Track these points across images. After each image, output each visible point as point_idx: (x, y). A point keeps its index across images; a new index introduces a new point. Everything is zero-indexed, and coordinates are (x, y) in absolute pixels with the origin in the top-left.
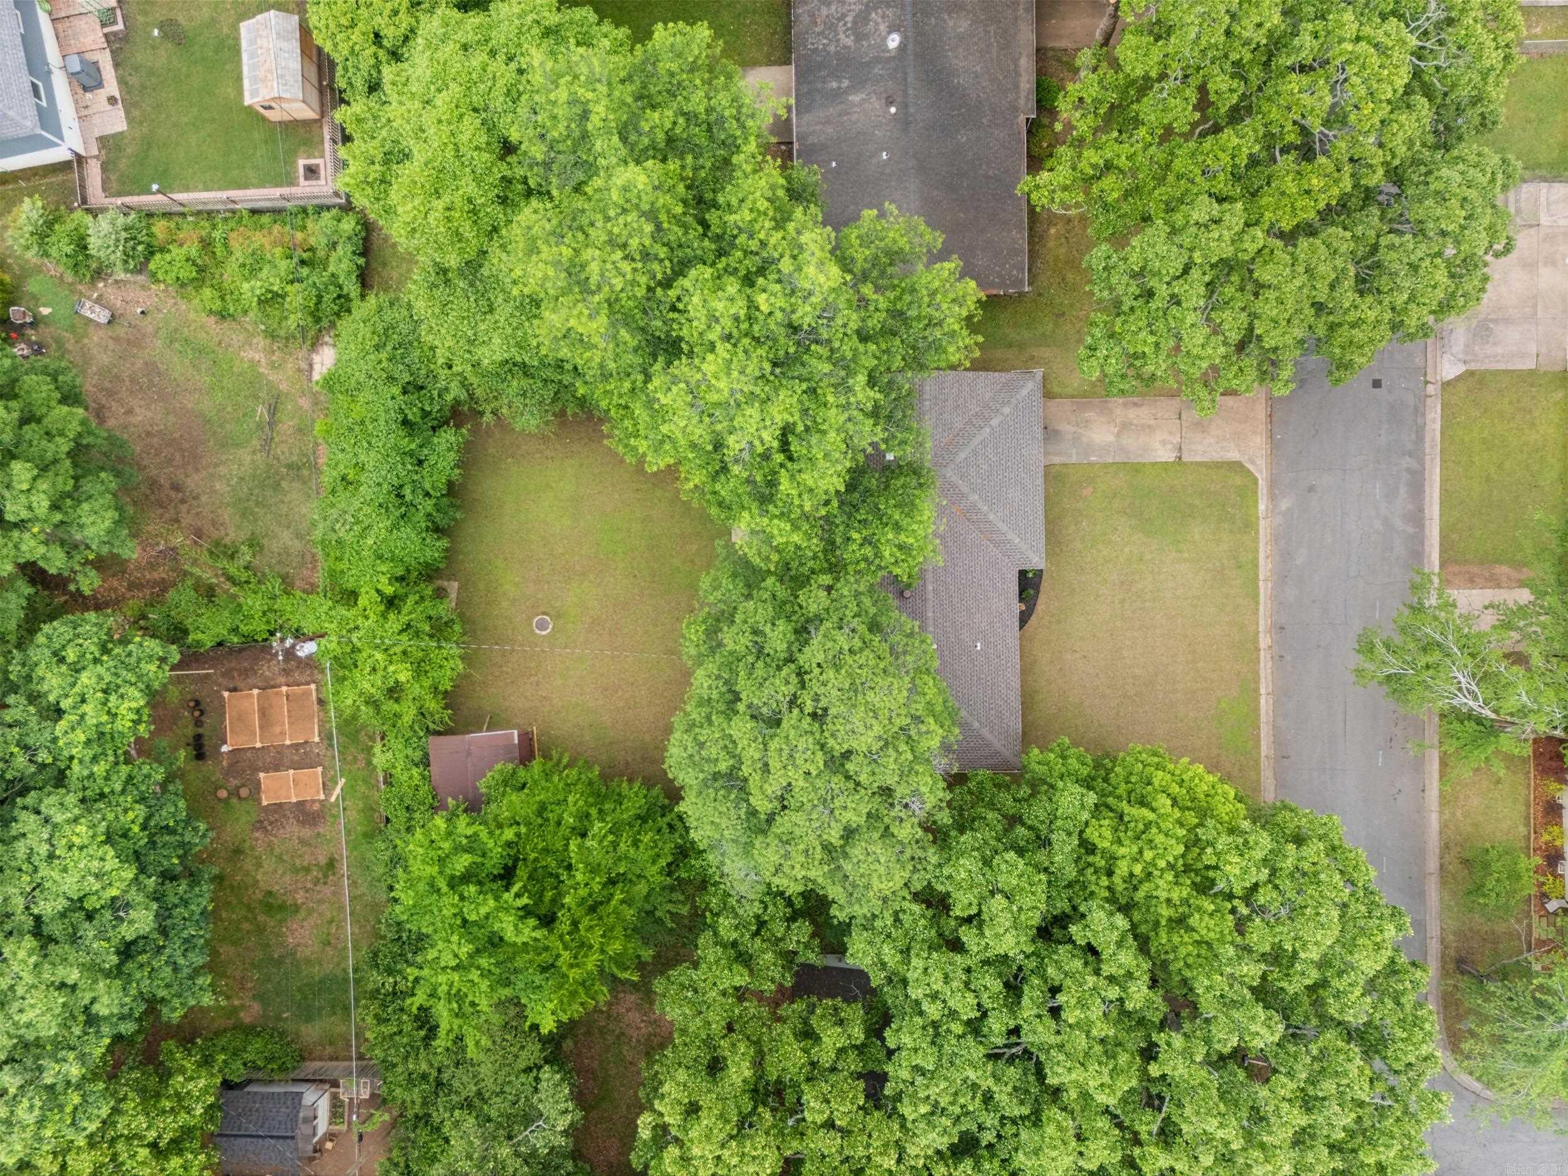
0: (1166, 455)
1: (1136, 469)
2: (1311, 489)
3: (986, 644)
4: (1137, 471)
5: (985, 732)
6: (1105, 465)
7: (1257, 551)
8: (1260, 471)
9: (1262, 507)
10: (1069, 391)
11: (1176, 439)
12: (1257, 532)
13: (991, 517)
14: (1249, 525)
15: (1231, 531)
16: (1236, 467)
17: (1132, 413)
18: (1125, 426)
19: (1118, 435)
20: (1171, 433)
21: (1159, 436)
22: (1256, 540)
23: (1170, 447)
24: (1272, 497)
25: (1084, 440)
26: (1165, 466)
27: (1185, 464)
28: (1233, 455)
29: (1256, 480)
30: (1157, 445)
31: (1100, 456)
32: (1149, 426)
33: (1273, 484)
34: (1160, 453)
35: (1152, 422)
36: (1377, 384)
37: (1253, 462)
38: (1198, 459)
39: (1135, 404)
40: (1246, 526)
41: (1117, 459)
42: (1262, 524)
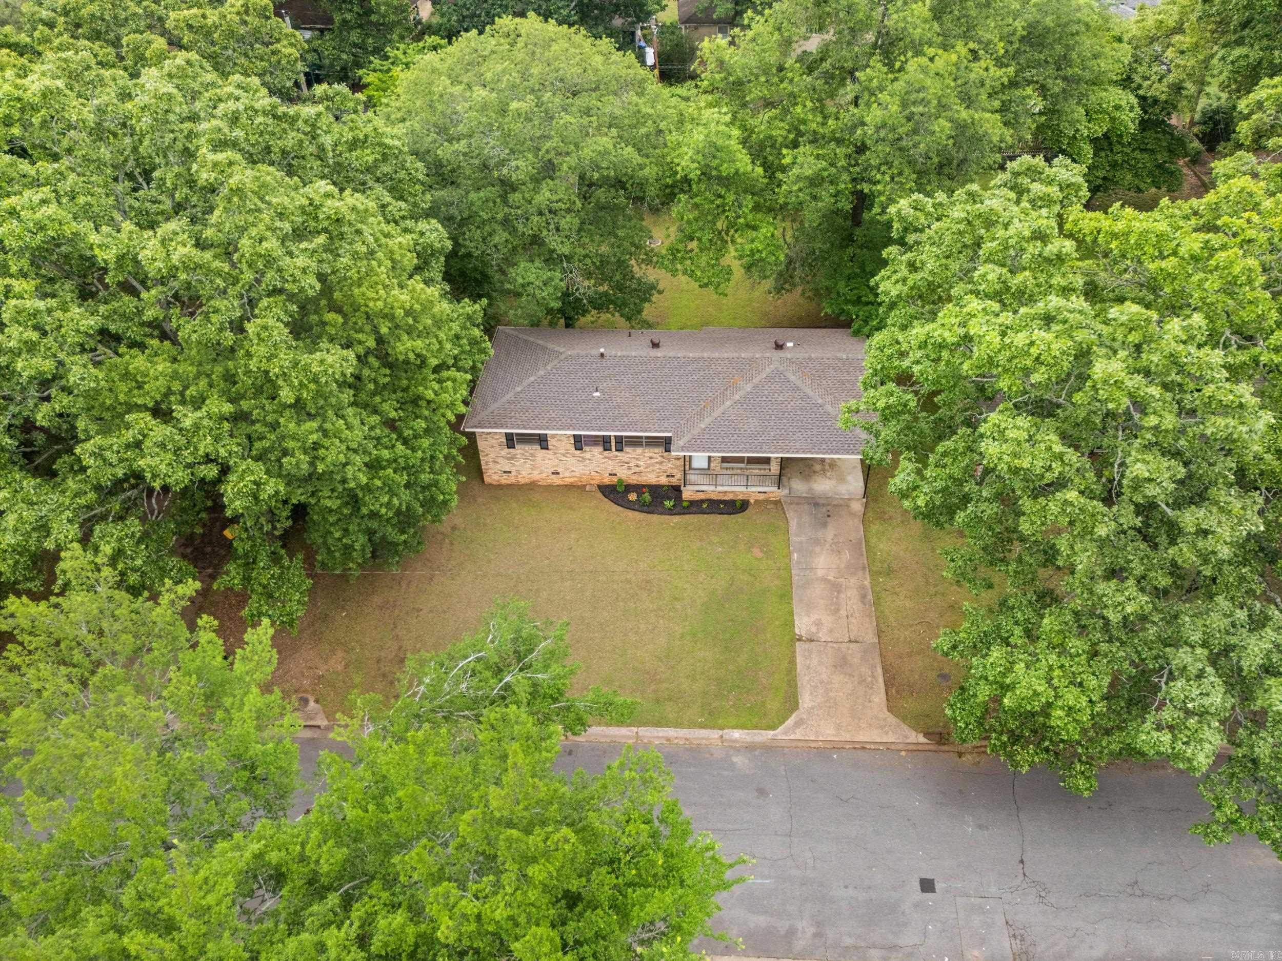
0: (803, 624)
1: (785, 596)
2: (762, 792)
3: (598, 401)
4: (782, 597)
5: (510, 396)
6: (788, 569)
7: (678, 725)
8: (785, 733)
9: (737, 734)
10: (873, 541)
11: (823, 636)
12: (702, 726)
13: (728, 403)
14: (712, 719)
15: (705, 693)
16: (792, 704)
17: (853, 593)
18: (836, 588)
19: (825, 580)
20: (831, 631)
21: (828, 620)
22: (692, 725)
23: (814, 629)
24: (750, 748)
25: (818, 549)
26: (790, 624)
27: (793, 646)
28: (806, 700)
29: (774, 728)
30: (814, 617)
31: (798, 563)
32: (837, 610)
33: (769, 749)
34: (806, 620)
35: (843, 613)
36: (927, 886)
37: (799, 723)
38: (799, 659)
39: (864, 597)
40: (711, 713)
41: (795, 579)
42: (714, 734)
